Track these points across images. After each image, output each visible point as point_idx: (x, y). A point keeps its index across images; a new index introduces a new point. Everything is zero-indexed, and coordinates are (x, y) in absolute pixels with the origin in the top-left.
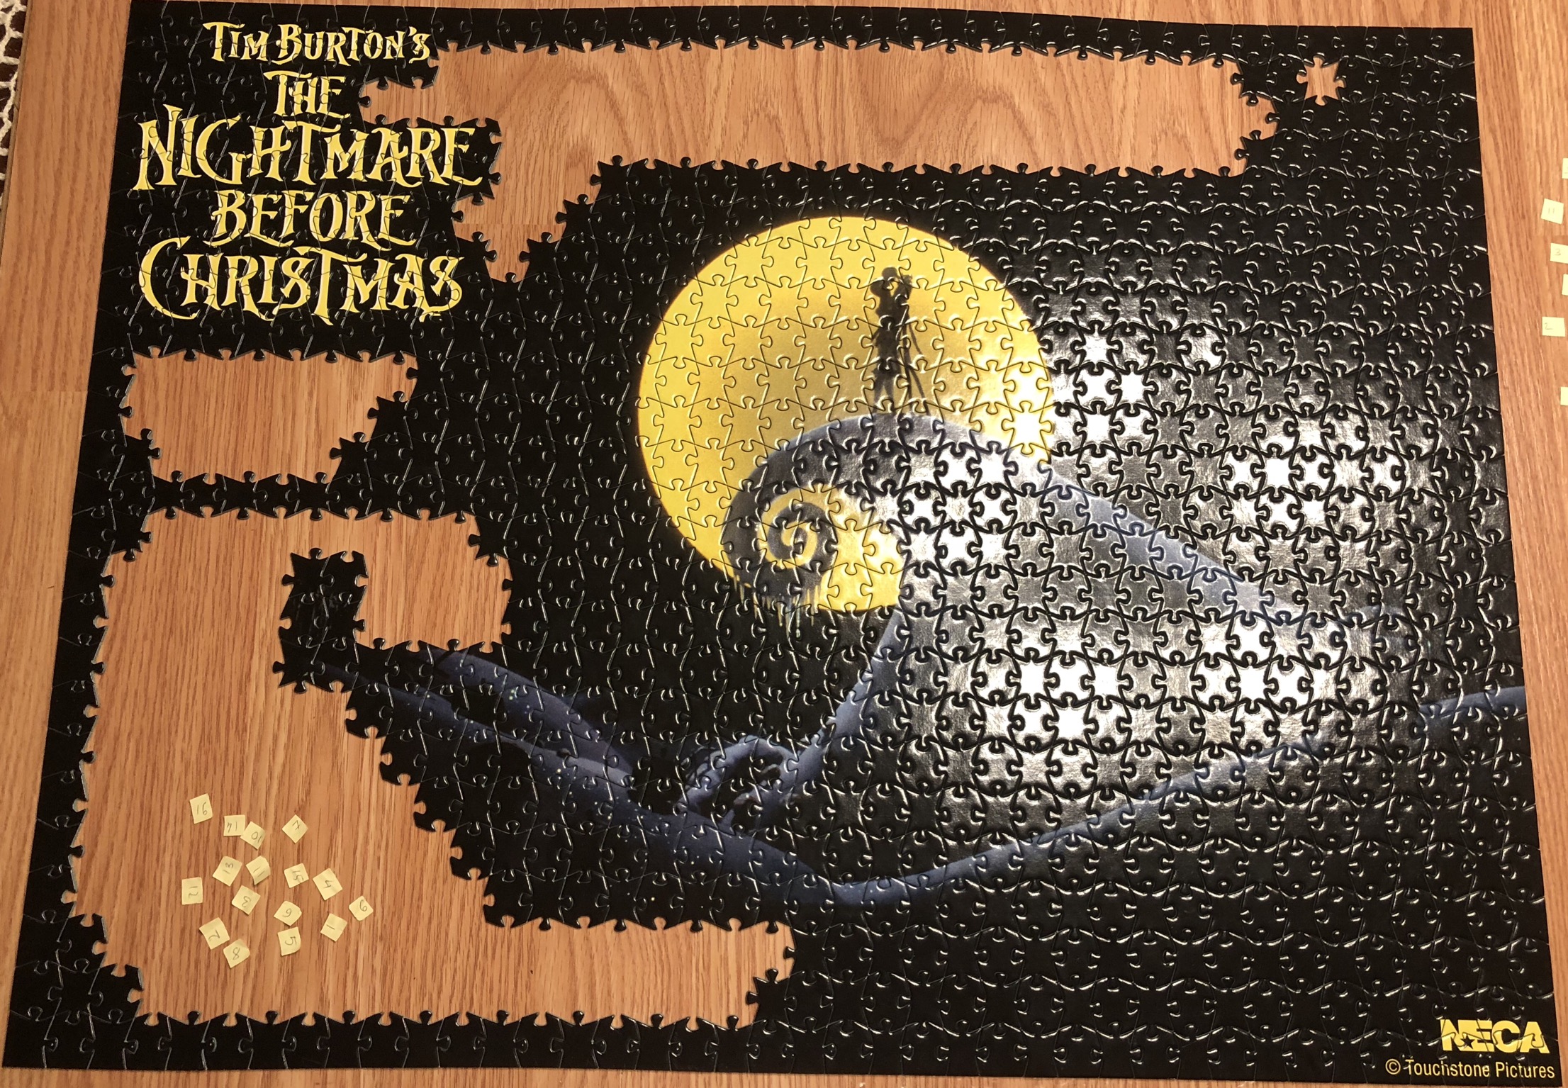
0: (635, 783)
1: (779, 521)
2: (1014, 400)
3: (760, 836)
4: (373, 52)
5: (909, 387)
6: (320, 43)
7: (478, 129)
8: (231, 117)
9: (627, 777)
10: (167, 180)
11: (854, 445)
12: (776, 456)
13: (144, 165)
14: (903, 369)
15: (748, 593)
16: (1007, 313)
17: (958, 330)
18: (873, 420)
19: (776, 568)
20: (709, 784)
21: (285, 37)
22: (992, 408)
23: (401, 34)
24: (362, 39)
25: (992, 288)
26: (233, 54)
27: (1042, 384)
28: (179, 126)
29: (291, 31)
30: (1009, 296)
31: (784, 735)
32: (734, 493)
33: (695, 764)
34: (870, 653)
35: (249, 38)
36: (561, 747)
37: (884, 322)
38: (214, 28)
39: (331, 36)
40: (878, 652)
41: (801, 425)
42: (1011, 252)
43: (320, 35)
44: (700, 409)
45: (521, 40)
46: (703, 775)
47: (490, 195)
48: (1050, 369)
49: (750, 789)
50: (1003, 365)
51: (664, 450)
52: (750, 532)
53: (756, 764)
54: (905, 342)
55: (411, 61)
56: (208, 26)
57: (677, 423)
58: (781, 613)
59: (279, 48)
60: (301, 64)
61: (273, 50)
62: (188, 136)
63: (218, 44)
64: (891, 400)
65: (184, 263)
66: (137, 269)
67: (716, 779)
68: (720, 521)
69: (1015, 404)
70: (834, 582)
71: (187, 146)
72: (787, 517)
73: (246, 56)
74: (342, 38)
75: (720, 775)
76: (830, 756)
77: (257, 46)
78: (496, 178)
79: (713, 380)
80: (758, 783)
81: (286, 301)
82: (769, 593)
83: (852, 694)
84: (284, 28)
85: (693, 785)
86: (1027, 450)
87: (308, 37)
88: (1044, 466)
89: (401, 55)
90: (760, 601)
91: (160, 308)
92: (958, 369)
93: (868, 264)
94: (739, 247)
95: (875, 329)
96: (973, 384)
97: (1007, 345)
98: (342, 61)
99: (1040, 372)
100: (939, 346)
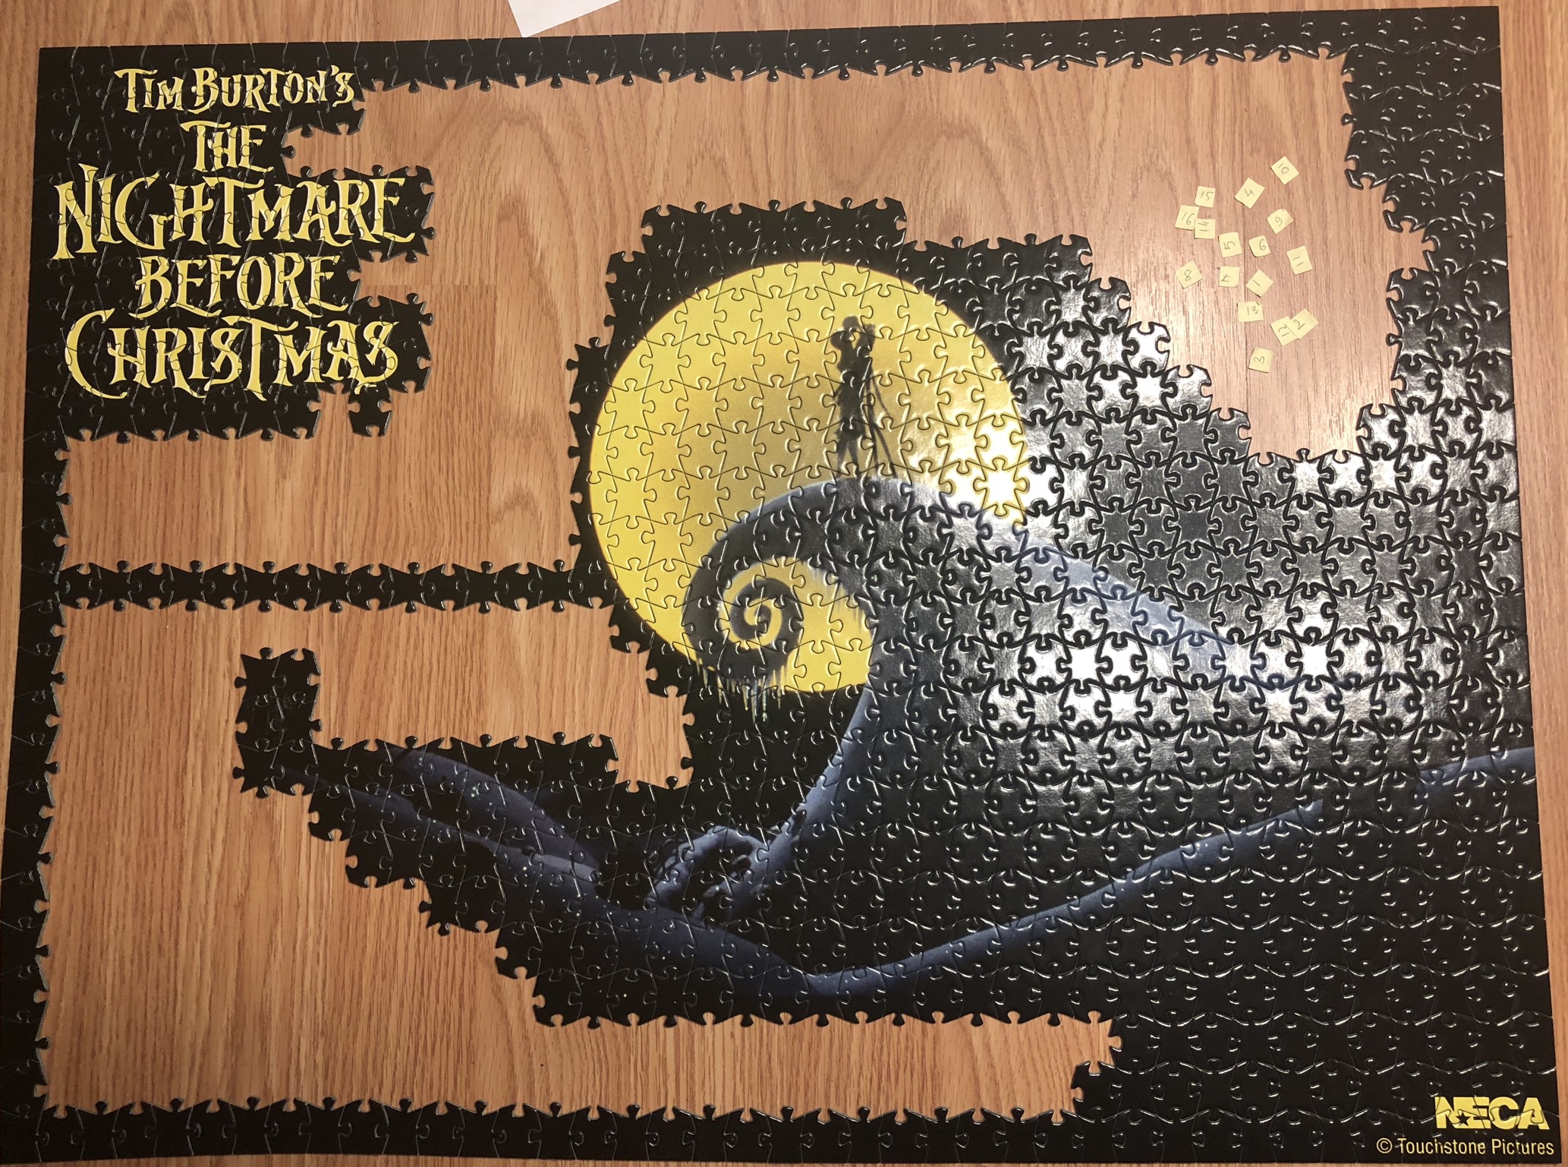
0: (603, 878)
1: (741, 598)
2: (987, 457)
3: (732, 930)
4: (294, 96)
5: (874, 447)
6: (237, 88)
7: (407, 178)
8: (150, 174)
9: (594, 873)
10: (88, 247)
11: (818, 513)
12: (736, 530)
13: (63, 231)
14: (867, 428)
15: (712, 677)
16: (978, 362)
17: (926, 384)
18: (837, 485)
19: (740, 648)
20: (678, 878)
21: (200, 82)
22: (963, 467)
23: (322, 74)
24: (282, 80)
25: (961, 335)
26: (148, 103)
27: (1017, 438)
28: (96, 187)
29: (206, 76)
30: (979, 342)
31: (753, 824)
32: (694, 570)
33: (663, 858)
34: (841, 736)
35: (162, 85)
36: (526, 846)
37: (846, 378)
38: (126, 75)
39: (249, 79)
40: (848, 734)
41: (762, 493)
42: (981, 293)
43: (237, 78)
44: (655, 481)
45: (450, 76)
46: (671, 867)
47: (424, 251)
48: (1024, 421)
49: (720, 881)
50: (975, 418)
51: (619, 527)
52: (712, 614)
53: (726, 855)
54: (869, 400)
55: (335, 105)
56: (120, 74)
57: (631, 497)
58: (746, 697)
59: (195, 95)
60: (218, 112)
61: (189, 98)
62: (106, 198)
63: (132, 94)
64: (855, 462)
65: (111, 338)
66: (63, 346)
67: (684, 872)
68: (680, 601)
69: (988, 461)
70: (800, 662)
71: (106, 209)
72: (750, 593)
73: (161, 106)
74: (261, 80)
75: (688, 867)
76: (801, 844)
77: (171, 94)
78: (429, 233)
79: (667, 450)
80: (728, 874)
81: (218, 376)
82: (733, 676)
83: (822, 778)
84: (199, 72)
85: (662, 878)
86: (1001, 511)
87: (225, 81)
88: (1019, 528)
89: (324, 99)
90: (724, 684)
91: (88, 388)
92: (926, 425)
93: (828, 314)
94: (689, 301)
95: (836, 386)
96: (943, 442)
97: (978, 396)
98: (262, 108)
99: (1013, 425)
100: (906, 401)
